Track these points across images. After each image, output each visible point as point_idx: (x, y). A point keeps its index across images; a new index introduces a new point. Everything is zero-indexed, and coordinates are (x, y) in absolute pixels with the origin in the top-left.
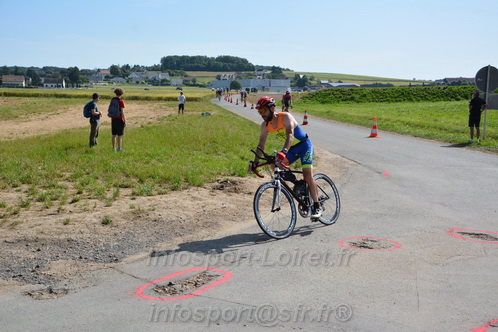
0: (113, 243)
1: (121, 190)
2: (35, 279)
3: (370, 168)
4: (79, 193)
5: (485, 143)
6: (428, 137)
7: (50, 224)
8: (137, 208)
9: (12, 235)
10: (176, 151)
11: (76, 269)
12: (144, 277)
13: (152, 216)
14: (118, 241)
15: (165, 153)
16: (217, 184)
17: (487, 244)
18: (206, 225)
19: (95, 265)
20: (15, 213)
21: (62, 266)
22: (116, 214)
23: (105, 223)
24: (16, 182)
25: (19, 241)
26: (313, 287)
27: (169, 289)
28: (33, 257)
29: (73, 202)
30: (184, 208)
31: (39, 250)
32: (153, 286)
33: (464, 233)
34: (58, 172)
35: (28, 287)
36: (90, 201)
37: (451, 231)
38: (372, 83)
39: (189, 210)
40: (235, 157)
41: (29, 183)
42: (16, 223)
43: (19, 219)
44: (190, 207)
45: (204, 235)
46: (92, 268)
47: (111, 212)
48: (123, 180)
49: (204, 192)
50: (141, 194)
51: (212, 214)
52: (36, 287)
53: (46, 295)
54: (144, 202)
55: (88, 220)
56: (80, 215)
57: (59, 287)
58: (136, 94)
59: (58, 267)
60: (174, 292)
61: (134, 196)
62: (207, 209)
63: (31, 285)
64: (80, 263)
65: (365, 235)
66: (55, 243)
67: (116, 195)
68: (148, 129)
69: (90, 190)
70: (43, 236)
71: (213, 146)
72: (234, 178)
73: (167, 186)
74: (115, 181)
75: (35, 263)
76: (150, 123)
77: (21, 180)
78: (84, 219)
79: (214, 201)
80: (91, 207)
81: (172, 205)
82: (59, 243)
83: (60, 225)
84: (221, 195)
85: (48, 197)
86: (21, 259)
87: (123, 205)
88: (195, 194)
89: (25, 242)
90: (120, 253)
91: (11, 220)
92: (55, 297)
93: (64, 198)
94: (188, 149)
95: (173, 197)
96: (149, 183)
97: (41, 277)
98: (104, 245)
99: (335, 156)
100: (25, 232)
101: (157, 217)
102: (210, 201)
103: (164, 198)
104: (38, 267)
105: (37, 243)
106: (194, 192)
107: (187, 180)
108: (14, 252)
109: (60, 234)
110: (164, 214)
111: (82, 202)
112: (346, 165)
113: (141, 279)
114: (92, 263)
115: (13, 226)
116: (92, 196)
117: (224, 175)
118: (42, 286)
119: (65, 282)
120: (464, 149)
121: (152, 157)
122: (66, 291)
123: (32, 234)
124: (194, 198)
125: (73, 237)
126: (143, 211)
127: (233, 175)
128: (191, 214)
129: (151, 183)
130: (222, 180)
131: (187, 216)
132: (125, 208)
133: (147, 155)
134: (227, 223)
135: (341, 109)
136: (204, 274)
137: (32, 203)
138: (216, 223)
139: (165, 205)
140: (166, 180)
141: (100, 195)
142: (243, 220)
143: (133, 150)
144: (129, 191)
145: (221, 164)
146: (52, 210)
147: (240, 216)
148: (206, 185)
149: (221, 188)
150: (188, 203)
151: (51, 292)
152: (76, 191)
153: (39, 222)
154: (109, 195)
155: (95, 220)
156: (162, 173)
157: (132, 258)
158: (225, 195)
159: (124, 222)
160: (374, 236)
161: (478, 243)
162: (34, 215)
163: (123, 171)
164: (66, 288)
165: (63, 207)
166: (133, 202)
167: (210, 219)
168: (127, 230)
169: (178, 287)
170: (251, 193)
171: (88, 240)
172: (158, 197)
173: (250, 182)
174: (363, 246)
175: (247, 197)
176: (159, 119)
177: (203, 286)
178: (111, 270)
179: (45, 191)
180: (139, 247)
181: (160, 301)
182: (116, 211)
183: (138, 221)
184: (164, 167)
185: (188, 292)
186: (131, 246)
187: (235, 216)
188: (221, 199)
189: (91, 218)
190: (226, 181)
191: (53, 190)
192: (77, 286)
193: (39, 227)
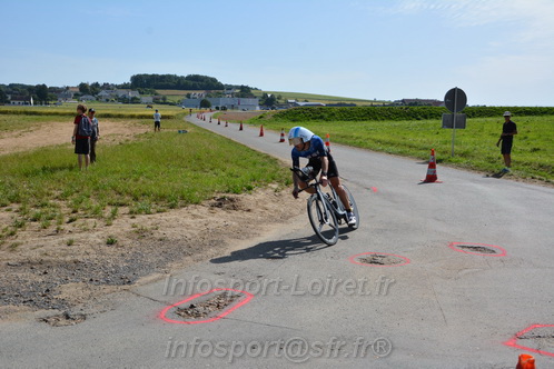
0: (122, 265)
1: (118, 208)
2: (47, 304)
3: (357, 184)
4: (74, 212)
5: (453, 160)
6: (401, 154)
7: (53, 245)
8: (139, 227)
9: (14, 258)
10: (163, 168)
11: (89, 292)
12: (163, 299)
13: (156, 235)
14: (127, 261)
15: (152, 170)
16: (213, 201)
17: (488, 256)
18: (213, 243)
19: (108, 288)
20: (12, 234)
21: (73, 289)
22: (119, 234)
23: (111, 243)
24: (5, 201)
25: (23, 264)
27: (191, 311)
28: (40, 280)
29: (71, 221)
30: (188, 227)
31: (45, 273)
32: (175, 309)
33: (463, 247)
34: (46, 190)
35: (42, 313)
36: (88, 220)
37: (451, 245)
39: (192, 229)
40: (223, 174)
41: (18, 202)
42: (17, 245)
43: (18, 240)
44: (193, 225)
46: (105, 291)
47: (113, 230)
48: (116, 198)
49: (203, 210)
50: (139, 212)
51: (216, 232)
52: (50, 312)
53: (63, 321)
54: (145, 221)
55: (92, 240)
56: (83, 235)
57: (76, 312)
59: (70, 291)
60: (198, 315)
61: (132, 214)
62: (210, 227)
63: (44, 311)
64: (92, 286)
65: (372, 249)
66: (61, 265)
67: (114, 214)
68: (129, 146)
69: (84, 209)
70: (47, 258)
71: (200, 163)
72: (231, 196)
73: (164, 203)
74: (109, 199)
75: (44, 287)
77: (9, 199)
78: (88, 238)
79: (216, 219)
80: (90, 226)
81: (175, 224)
82: (65, 265)
83: (64, 246)
84: (221, 212)
85: (44, 217)
86: (28, 283)
87: (123, 225)
88: (195, 212)
89: (30, 264)
90: (131, 274)
91: (10, 241)
92: (74, 323)
93: (61, 217)
94: (175, 166)
95: (172, 215)
96: (144, 203)
97: (54, 301)
98: (113, 267)
100: (27, 254)
101: (162, 236)
102: (211, 218)
103: (164, 216)
104: (48, 290)
105: (42, 265)
106: (193, 210)
107: (183, 198)
108: (20, 275)
109: (64, 255)
110: (169, 232)
111: (79, 222)
113: (161, 302)
114: (104, 286)
115: (13, 248)
116: (89, 215)
117: (219, 192)
118: (56, 311)
119: (80, 306)
121: (140, 174)
122: (84, 317)
123: (35, 255)
124: (194, 216)
125: (79, 258)
126: (146, 231)
127: (228, 192)
128: (196, 233)
129: (148, 201)
130: (219, 196)
131: (192, 234)
132: (128, 228)
133: (135, 172)
134: (232, 240)
136: (224, 295)
137: (27, 223)
138: (222, 242)
139: (168, 224)
140: (162, 198)
141: (96, 214)
142: (248, 237)
143: (119, 168)
144: (127, 209)
145: (212, 181)
146: (52, 229)
147: (244, 234)
148: (203, 203)
149: (220, 205)
150: (189, 221)
151: (67, 317)
152: (70, 210)
153: (40, 244)
154: (107, 214)
155: (99, 241)
156: (156, 190)
157: (143, 279)
158: (224, 213)
159: (129, 241)
160: (381, 251)
161: (478, 256)
162: (32, 236)
163: (114, 188)
164: (83, 313)
166: (133, 221)
167: (214, 238)
168: (133, 250)
169: (201, 309)
170: (249, 210)
171: (96, 262)
172: (158, 215)
173: (246, 199)
174: (373, 262)
175: (247, 215)
176: (135, 137)
177: (226, 308)
178: (126, 293)
179: (38, 211)
180: (150, 268)
181: (186, 325)
182: (119, 230)
183: (143, 241)
184: (156, 184)
185: (212, 315)
186: (141, 267)
187: (240, 234)
188: (222, 217)
189: (94, 237)
190: (223, 198)
191: (46, 209)
192: (94, 310)
193: (42, 249)
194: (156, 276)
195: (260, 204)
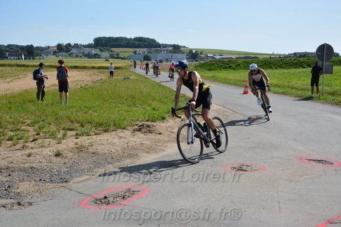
0: (64, 170)
1: (68, 132)
2: (8, 196)
3: (243, 115)
4: (38, 134)
5: (323, 97)
6: (284, 94)
7: (18, 156)
8: (80, 144)
10: (107, 104)
11: (37, 188)
12: (86, 193)
13: (91, 150)
14: (67, 167)
15: (99, 106)
16: (136, 127)
17: (326, 167)
18: (130, 156)
19: (51, 185)
21: (27, 186)
22: (65, 149)
23: (58, 155)
26: (206, 198)
27: (104, 201)
28: (5, 180)
29: (33, 141)
30: (114, 144)
31: (10, 175)
32: (93, 199)
33: (310, 160)
34: (22, 120)
36: (46, 140)
37: (301, 159)
38: (244, 56)
39: (117, 146)
40: (149, 108)
44: (118, 143)
45: (128, 163)
46: (49, 187)
47: (61, 147)
48: (69, 125)
49: (127, 133)
50: (82, 135)
51: (134, 148)
52: (9, 201)
53: (16, 207)
54: (85, 141)
55: (45, 153)
56: (39, 150)
57: (26, 201)
58: (76, 65)
59: (24, 187)
60: (108, 203)
61: (77, 136)
62: (130, 144)
63: (4, 200)
64: (40, 184)
65: (241, 161)
66: (21, 170)
67: (64, 136)
68: (86, 89)
69: (46, 133)
70: (12, 165)
71: (133, 100)
72: (149, 123)
73: (101, 129)
74: (63, 126)
75: (7, 185)
76: (87, 85)
78: (43, 152)
79: (135, 139)
80: (46, 144)
81: (105, 142)
82: (24, 170)
83: (25, 157)
84: (140, 135)
85: (15, 138)
87: (70, 142)
88: (121, 134)
90: (68, 176)
92: (23, 208)
93: (27, 138)
94: (115, 102)
95: (105, 136)
96: (88, 127)
97: (12, 194)
98: (57, 171)
99: (219, 107)
101: (94, 151)
102: (132, 139)
103: (99, 137)
104: (9, 187)
105: (8, 170)
106: (120, 133)
107: (115, 125)
109: (25, 163)
110: (100, 148)
111: (40, 141)
112: (227, 114)
113: (85, 195)
114: (49, 184)
116: (47, 136)
117: (141, 121)
118: (13, 200)
119: (30, 197)
120: (309, 102)
121: (89, 109)
122: (30, 204)
123: (4, 163)
124: (120, 137)
125: (34, 165)
126: (84, 147)
127: (148, 121)
128: (119, 148)
129: (89, 127)
130: (140, 124)
131: (116, 150)
132: (72, 145)
133: (86, 107)
134: (144, 154)
135: (223, 74)
136: (129, 190)
137: (3, 142)
138: (137, 155)
139: (100, 143)
140: (100, 125)
141: (53, 136)
142: (155, 152)
143: (75, 104)
144: (74, 133)
145: (139, 113)
146: (18, 146)
147: (153, 150)
148: (128, 128)
149: (139, 130)
150: (116, 141)
151: (19, 204)
152: (35, 133)
153: (9, 156)
154: (60, 136)
155: (50, 154)
156: (97, 120)
157: (77, 180)
158: (142, 135)
159: (71, 154)
160: (248, 162)
161: (319, 167)
162: (5, 151)
163: (69, 119)
164: (31, 201)
165: (26, 144)
166: (77, 140)
167: (132, 152)
168: (73, 160)
169: (111, 199)
170: (160, 134)
171: (46, 168)
172: (95, 137)
173: (160, 125)
174: (240, 169)
175: (158, 137)
176: (93, 82)
177: (128, 199)
178: (63, 188)
179: (12, 133)
180: (82, 172)
181: (98, 209)
182: (65, 147)
183: (81, 154)
184: (98, 115)
185: (118, 203)
186: (76, 171)
187: (150, 150)
188: (140, 138)
189: (46, 151)
190: (143, 125)
191: (18, 132)
192: (39, 199)
193: (9, 159)
194: (85, 177)
195: (169, 129)
